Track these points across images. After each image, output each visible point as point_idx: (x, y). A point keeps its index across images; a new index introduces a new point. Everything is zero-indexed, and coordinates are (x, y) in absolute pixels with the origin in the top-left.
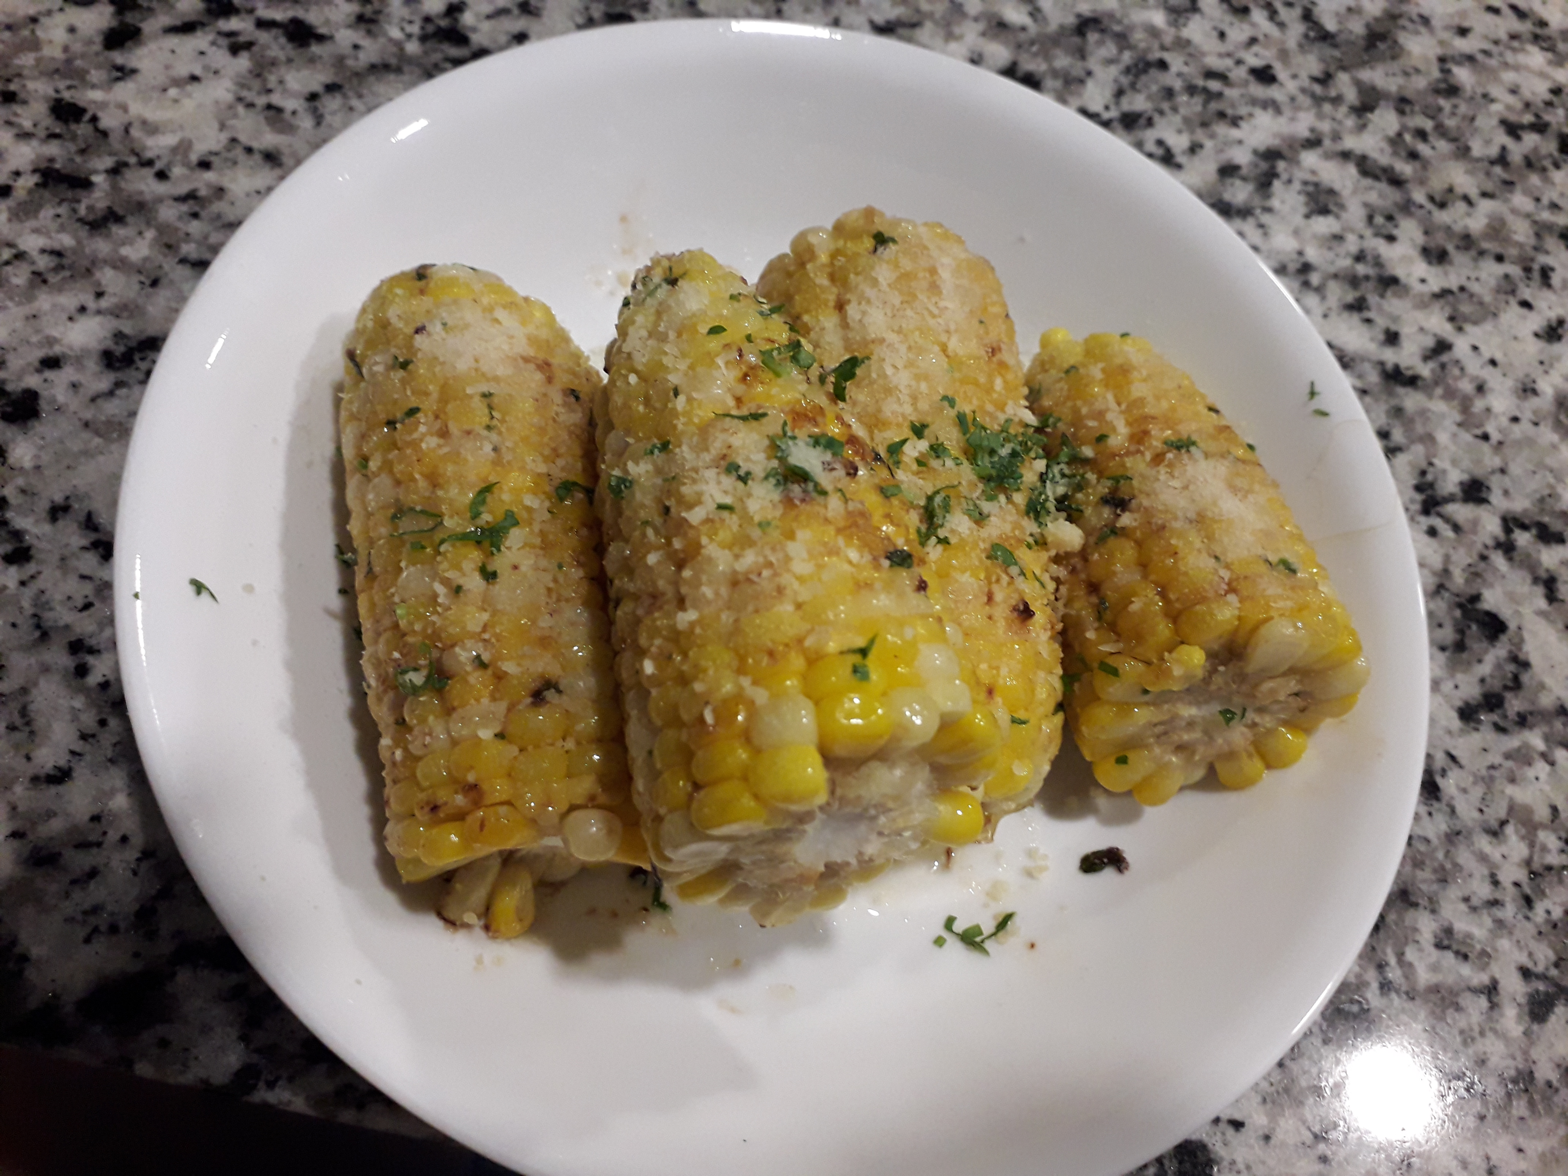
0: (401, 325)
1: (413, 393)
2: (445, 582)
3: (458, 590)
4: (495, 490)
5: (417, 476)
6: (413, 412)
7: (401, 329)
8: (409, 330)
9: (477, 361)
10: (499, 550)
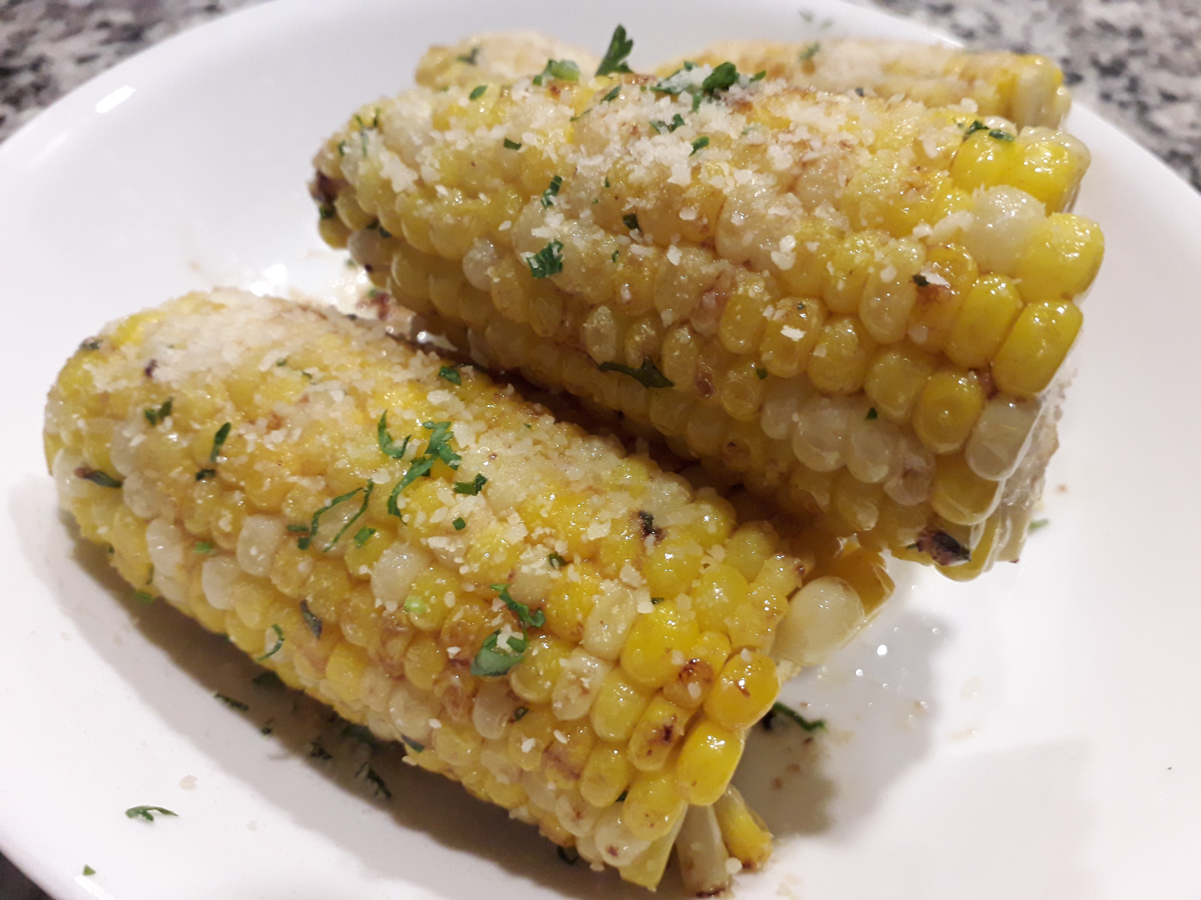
0: (123, 383)
1: (202, 423)
2: (437, 530)
3: (460, 525)
4: (389, 421)
5: (294, 479)
6: (222, 434)
7: (127, 388)
8: (138, 380)
9: (240, 343)
10: (459, 458)
